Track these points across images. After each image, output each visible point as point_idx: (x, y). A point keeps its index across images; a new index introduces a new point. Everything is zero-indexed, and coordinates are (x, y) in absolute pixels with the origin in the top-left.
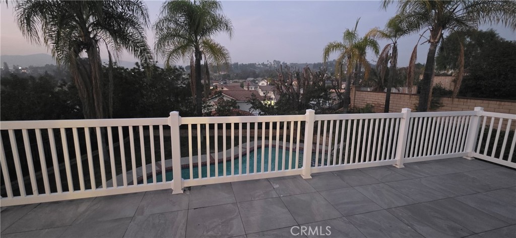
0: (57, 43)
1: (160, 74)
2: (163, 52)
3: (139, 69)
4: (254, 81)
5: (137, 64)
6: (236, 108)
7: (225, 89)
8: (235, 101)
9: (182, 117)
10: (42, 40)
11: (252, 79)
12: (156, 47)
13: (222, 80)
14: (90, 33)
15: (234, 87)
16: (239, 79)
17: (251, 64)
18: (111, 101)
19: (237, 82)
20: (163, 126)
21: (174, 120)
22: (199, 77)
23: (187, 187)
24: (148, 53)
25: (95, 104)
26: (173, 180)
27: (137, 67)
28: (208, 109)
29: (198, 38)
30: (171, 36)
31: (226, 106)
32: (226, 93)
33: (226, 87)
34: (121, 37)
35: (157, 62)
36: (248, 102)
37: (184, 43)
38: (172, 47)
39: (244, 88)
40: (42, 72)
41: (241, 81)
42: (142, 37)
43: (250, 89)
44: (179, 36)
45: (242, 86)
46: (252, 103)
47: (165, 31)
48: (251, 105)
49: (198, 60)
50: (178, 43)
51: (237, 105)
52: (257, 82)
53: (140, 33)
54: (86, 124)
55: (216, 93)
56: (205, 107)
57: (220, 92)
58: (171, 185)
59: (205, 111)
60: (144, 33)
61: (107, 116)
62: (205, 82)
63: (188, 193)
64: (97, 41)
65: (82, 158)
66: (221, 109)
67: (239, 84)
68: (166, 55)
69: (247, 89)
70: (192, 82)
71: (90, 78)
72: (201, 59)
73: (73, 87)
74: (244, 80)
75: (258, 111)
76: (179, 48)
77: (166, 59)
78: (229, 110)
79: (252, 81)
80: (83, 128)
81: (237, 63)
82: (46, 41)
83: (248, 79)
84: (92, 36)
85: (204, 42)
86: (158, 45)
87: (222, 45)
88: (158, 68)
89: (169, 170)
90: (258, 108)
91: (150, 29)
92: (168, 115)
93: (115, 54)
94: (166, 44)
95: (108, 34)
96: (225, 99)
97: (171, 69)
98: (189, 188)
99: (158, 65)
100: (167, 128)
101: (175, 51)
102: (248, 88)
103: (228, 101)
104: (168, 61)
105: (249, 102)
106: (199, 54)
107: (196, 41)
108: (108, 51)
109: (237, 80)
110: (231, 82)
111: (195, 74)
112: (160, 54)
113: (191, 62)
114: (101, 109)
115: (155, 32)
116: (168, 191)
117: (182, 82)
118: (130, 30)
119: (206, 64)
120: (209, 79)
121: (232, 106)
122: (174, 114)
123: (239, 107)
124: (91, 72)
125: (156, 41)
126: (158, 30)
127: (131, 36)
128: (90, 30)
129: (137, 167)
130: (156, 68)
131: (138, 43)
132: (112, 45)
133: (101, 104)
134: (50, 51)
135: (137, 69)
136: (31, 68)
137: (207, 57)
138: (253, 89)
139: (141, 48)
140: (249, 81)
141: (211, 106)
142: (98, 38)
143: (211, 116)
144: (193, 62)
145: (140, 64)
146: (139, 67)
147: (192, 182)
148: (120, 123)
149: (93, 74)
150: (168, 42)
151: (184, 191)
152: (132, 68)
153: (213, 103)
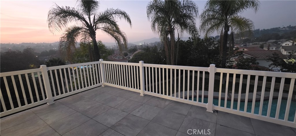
0: (161, 33)
1: (201, 42)
2: (204, 30)
3: (190, 41)
4: (276, 43)
5: (189, 38)
6: (255, 64)
7: (245, 50)
8: (254, 59)
9: (217, 68)
10: (157, 32)
11: (274, 41)
12: (201, 28)
13: (242, 43)
14: (172, 26)
15: (253, 48)
16: (259, 42)
17: (274, 28)
18: (177, 57)
19: (257, 44)
20: (205, 72)
21: (212, 69)
22: (225, 43)
23: (215, 110)
24: (196, 31)
25: (171, 58)
26: (207, 104)
27: (189, 40)
28: (230, 63)
29: (228, 17)
30: (210, 19)
31: (245, 62)
32: (246, 52)
33: (246, 48)
34: (184, 25)
35: (200, 36)
36: (268, 60)
37: (217, 22)
38: (210, 26)
39: (264, 49)
40: (154, 45)
41: (261, 43)
42: (194, 23)
43: (271, 49)
44: (215, 18)
45: (262, 47)
46: (272, 60)
47: (206, 17)
48: (272, 62)
49: (226, 32)
50: (214, 23)
51: (256, 62)
52: (279, 43)
53: (193, 22)
54: (167, 67)
55: (238, 52)
56: (228, 62)
57: (242, 52)
58: (206, 105)
59: (228, 65)
60: (195, 21)
61: (175, 64)
62: (230, 45)
63: (216, 114)
64: (174, 29)
65: (165, 81)
66: (241, 64)
67: (259, 46)
68: (206, 31)
69: (267, 49)
70: (221, 46)
71: (170, 46)
72: (229, 30)
73: (164, 51)
74: (265, 42)
75: (279, 68)
76: (214, 26)
77: (205, 33)
78: (248, 65)
79: (274, 42)
80: (166, 69)
81: (259, 30)
82: (158, 32)
83: (269, 41)
84: (172, 27)
85: (232, 19)
86: (202, 27)
87: (247, 18)
88: (200, 39)
89: (206, 97)
90: (279, 65)
91: (198, 18)
92: (208, 66)
93: (181, 34)
94: (206, 25)
95: (179, 25)
96: (245, 57)
97: (208, 39)
98: (217, 111)
99: (200, 37)
100: (207, 73)
101: (212, 28)
102: (269, 49)
103: (247, 59)
104: (206, 34)
105: (270, 59)
106: (227, 28)
107: (226, 19)
108: (178, 33)
109: (257, 43)
110: (251, 44)
111: (223, 40)
112: (202, 31)
113: (221, 34)
114: (173, 61)
115: (200, 19)
116: (204, 109)
117: (213, 46)
118: (189, 21)
119: (232, 33)
120: (233, 43)
121: (251, 62)
122: (213, 66)
123: (258, 63)
124: (171, 44)
125: (201, 24)
126: (202, 18)
127: (188, 24)
128: (172, 25)
129: (185, 91)
130: (199, 39)
131: (192, 27)
132: (180, 30)
133: (173, 58)
134: (159, 36)
135: (189, 41)
136: (151, 43)
137: (233, 29)
138: (274, 49)
139: (193, 30)
140: (271, 43)
141: (233, 61)
142: (175, 28)
143: (231, 68)
144: (222, 33)
145: (191, 38)
146: (190, 39)
147: (219, 108)
148: (180, 68)
149: (172, 44)
150: (207, 24)
151: (214, 112)
152: (187, 40)
153: (234, 60)
